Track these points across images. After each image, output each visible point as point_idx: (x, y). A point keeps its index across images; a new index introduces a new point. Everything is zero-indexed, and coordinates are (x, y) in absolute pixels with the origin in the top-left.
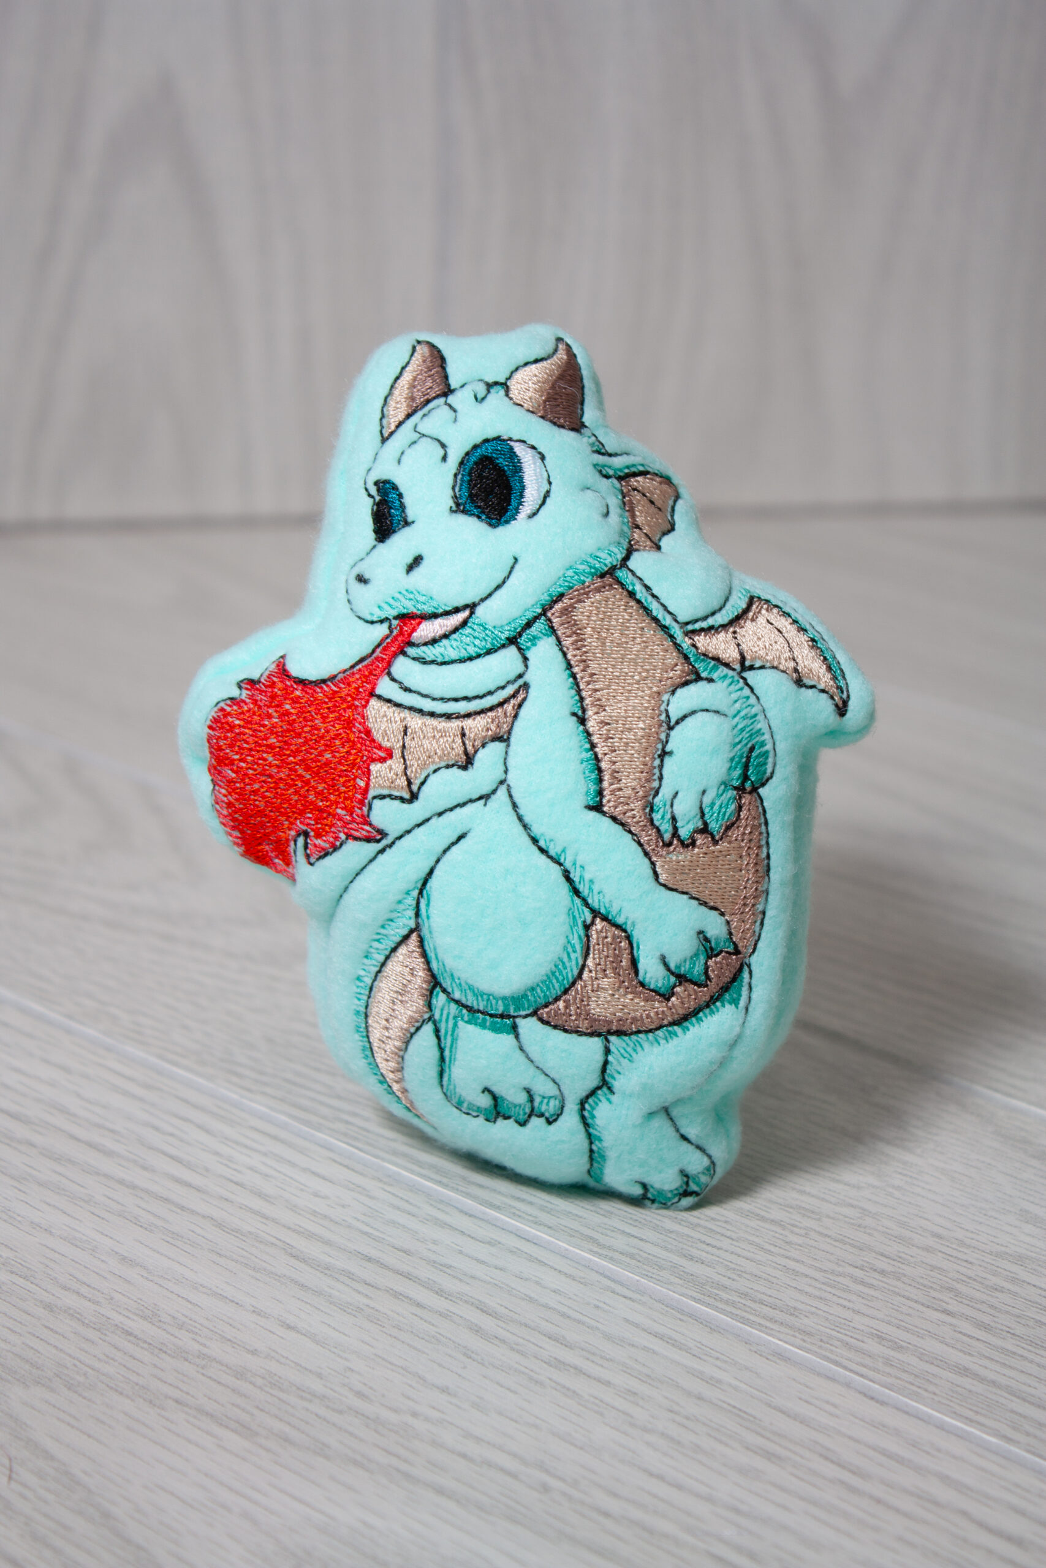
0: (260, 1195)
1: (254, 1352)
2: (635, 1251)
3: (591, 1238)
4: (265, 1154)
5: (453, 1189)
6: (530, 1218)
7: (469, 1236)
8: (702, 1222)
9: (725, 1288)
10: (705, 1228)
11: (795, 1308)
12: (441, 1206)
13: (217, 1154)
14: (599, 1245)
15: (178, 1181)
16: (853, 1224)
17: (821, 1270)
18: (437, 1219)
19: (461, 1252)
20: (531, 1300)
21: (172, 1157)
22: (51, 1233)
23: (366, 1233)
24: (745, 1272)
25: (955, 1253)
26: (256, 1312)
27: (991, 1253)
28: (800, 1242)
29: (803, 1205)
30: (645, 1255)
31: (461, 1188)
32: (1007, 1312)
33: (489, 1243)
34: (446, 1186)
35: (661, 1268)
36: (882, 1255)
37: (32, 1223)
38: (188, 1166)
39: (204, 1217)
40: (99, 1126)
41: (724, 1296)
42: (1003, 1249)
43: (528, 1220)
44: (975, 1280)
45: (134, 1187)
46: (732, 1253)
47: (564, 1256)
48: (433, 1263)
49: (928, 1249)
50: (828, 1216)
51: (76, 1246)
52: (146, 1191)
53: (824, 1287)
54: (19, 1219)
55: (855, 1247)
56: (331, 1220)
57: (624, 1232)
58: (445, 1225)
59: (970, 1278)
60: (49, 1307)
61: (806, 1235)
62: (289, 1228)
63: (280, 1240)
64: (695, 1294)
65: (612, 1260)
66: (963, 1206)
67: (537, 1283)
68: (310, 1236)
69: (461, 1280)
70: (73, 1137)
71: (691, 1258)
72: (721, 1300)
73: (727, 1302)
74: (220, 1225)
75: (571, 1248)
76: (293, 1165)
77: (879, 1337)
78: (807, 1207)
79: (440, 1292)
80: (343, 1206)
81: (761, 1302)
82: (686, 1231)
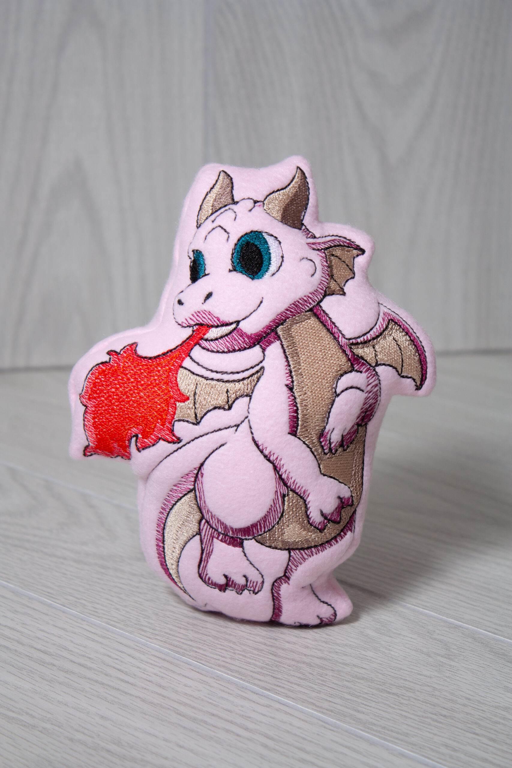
0: (160, 686)
1: (166, 758)
2: (332, 709)
3: (312, 703)
4: (161, 667)
5: (247, 682)
6: (284, 694)
7: (257, 703)
8: (361, 695)
9: (375, 725)
10: (363, 697)
11: (407, 733)
12: (242, 690)
13: (138, 667)
14: (316, 706)
15: (122, 680)
16: (430, 694)
17: (417, 716)
18: (242, 696)
19: (254, 711)
20: (288, 732)
21: (118, 670)
22: (68, 706)
23: (210, 703)
24: (383, 717)
25: (476, 707)
26: (165, 740)
27: (493, 706)
28: (406, 703)
29: (406, 686)
30: (338, 710)
31: (251, 681)
32: (503, 733)
33: (267, 706)
34: (244, 680)
35: (345, 716)
36: (444, 708)
37: (58, 701)
38: (126, 673)
39: (136, 697)
40: (83, 656)
41: (374, 728)
42: (498, 704)
43: (283, 696)
44: (487, 719)
45: (103, 684)
46: (377, 708)
47: (301, 711)
48: (242, 716)
49: (464, 705)
50: (418, 691)
51: (80, 712)
52: (108, 685)
53: (419, 723)
54: (52, 699)
55: (431, 705)
56: (194, 697)
57: (327, 700)
58: (245, 698)
59: (484, 718)
60: (71, 740)
61: (409, 700)
62: (175, 701)
63: (172, 707)
64: (361, 728)
65: (323, 713)
66: (478, 685)
67: (291, 724)
68: (185, 705)
69: (255, 724)
70: (72, 661)
71: (358, 711)
72: (374, 730)
73: (376, 731)
74: (144, 701)
75: (304, 708)
76: (174, 672)
77: (446, 746)
78: (409, 687)
79: (247, 729)
80: (199, 691)
81: (392, 731)
82: (355, 699)
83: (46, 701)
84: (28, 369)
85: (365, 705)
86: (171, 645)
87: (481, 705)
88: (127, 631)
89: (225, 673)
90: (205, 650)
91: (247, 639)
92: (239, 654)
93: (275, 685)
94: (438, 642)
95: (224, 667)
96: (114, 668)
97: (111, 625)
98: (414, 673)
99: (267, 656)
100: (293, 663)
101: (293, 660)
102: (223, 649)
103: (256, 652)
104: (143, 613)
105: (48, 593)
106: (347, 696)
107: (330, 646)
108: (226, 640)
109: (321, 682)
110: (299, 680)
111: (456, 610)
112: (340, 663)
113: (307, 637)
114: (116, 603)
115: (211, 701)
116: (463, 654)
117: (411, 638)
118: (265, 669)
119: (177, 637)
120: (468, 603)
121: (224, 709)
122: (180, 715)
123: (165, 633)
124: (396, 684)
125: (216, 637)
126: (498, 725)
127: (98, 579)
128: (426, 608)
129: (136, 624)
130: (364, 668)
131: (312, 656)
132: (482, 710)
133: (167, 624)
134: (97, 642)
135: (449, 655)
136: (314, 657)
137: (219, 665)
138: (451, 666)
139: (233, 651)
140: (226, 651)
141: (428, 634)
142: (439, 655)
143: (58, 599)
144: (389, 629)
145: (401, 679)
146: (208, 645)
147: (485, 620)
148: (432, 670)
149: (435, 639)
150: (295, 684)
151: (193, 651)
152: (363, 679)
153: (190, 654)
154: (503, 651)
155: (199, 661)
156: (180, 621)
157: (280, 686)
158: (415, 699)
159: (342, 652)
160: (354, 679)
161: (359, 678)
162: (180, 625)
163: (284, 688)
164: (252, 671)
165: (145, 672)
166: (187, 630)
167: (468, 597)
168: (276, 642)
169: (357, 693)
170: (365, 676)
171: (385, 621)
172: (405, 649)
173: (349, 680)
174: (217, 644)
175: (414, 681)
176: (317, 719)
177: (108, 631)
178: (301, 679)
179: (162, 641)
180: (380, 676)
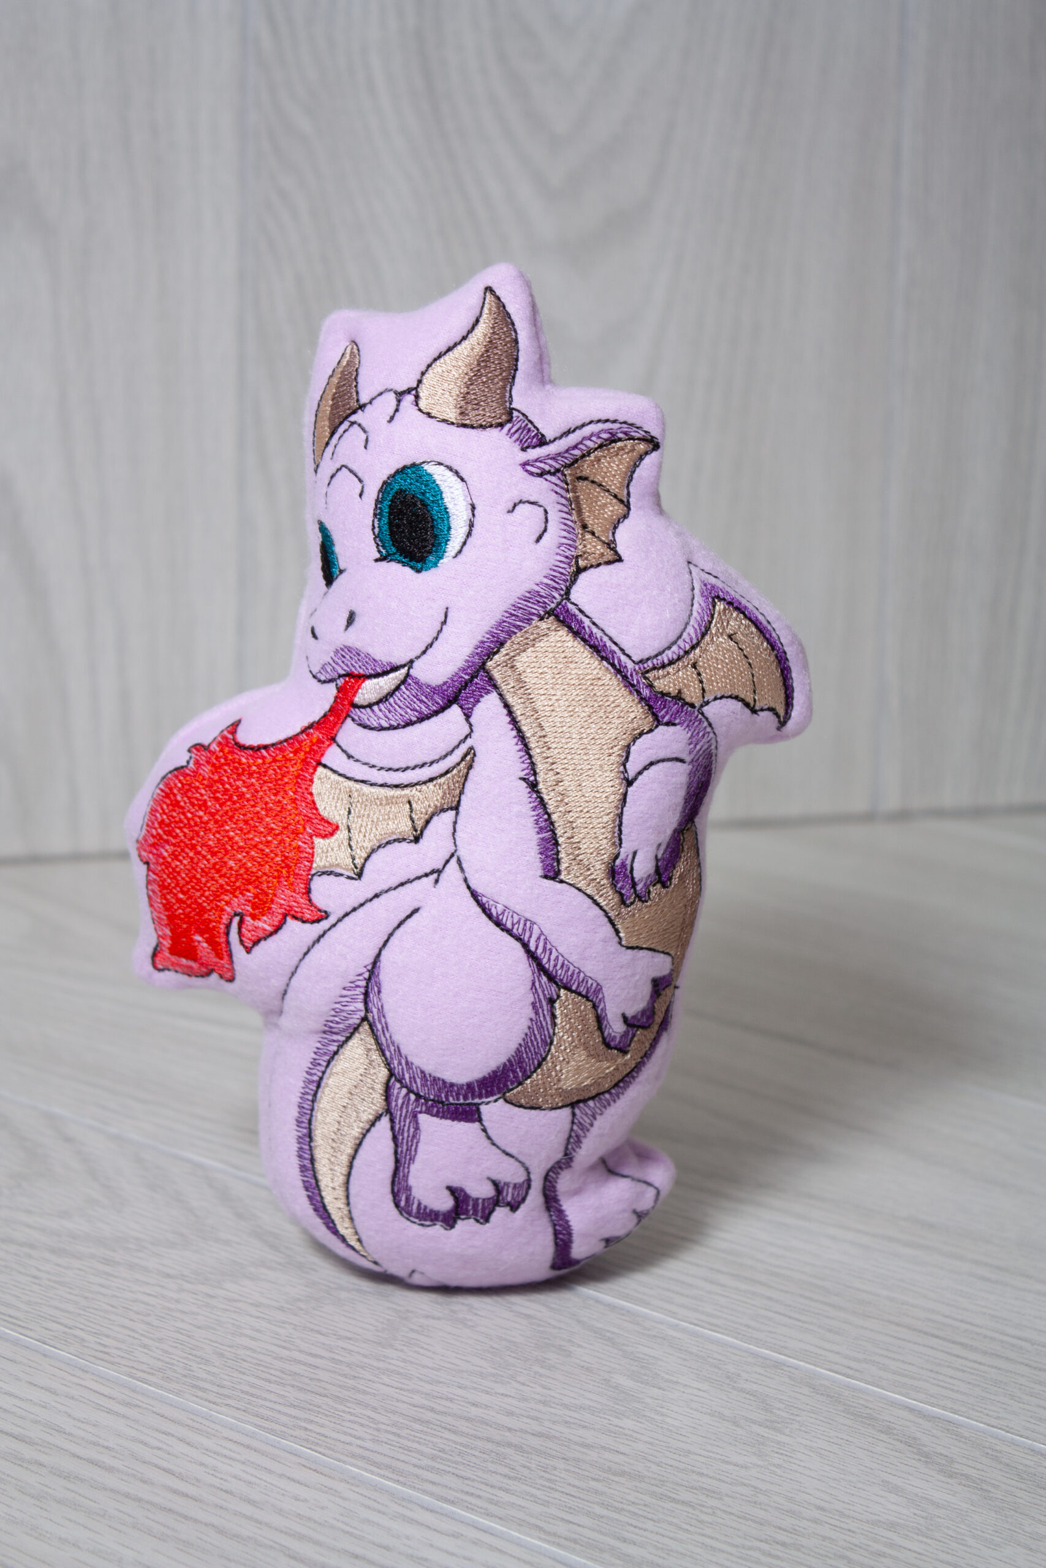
83: (37, 1538)
85: (635, 1527)
86: (257, 1416)
87: (847, 1521)
88: (170, 1391)
89: (366, 1470)
90: (322, 1426)
91: (398, 1401)
92: (387, 1431)
93: (462, 1491)
94: (748, 1396)
95: (363, 1458)
96: (156, 1466)
97: (138, 1380)
98: (715, 1459)
100: (489, 1446)
101: (489, 1440)
102: (355, 1422)
103: (417, 1426)
104: (194, 1352)
105: (10, 1316)
106: (599, 1510)
107: (552, 1410)
108: (359, 1403)
109: (548, 1484)
110: (506, 1480)
111: (770, 1332)
112: (576, 1443)
115: (347, 1528)
116: (798, 1418)
117: (699, 1390)
118: (439, 1460)
119: (265, 1399)
120: (790, 1317)
121: (374, 1544)
122: (294, 1558)
123: (243, 1392)
124: (685, 1483)
125: (339, 1397)
126: (882, 1559)
127: (101, 1285)
128: (718, 1329)
129: (185, 1376)
130: (622, 1453)
131: (521, 1431)
133: (244, 1374)
134: (117, 1414)
135: (772, 1421)
136: (527, 1432)
137: (353, 1456)
138: (779, 1443)
139: (374, 1426)
140: (362, 1425)
141: (728, 1381)
142: (754, 1422)
144: (656, 1374)
146: (326, 1415)
147: (826, 1350)
148: (745, 1453)
149: (742, 1390)
150: (500, 1488)
151: (301, 1427)
152: (623, 1474)
153: (294, 1433)
154: (869, 1411)
155: (313, 1447)
156: (266, 1367)
157: (472, 1494)
158: (725, 1511)
159: (576, 1421)
160: (606, 1475)
161: (615, 1474)
162: (268, 1376)
163: (479, 1497)
164: (415, 1466)
165: (217, 1475)
166: (284, 1385)
167: (790, 1306)
168: (451, 1405)
169: (616, 1504)
170: (626, 1469)
171: (647, 1357)
172: (691, 1411)
173: (597, 1477)
174: (344, 1412)
175: (718, 1477)
176: (550, 1558)
177: (134, 1391)
178: (510, 1478)
179: (238, 1409)
180: (654, 1467)
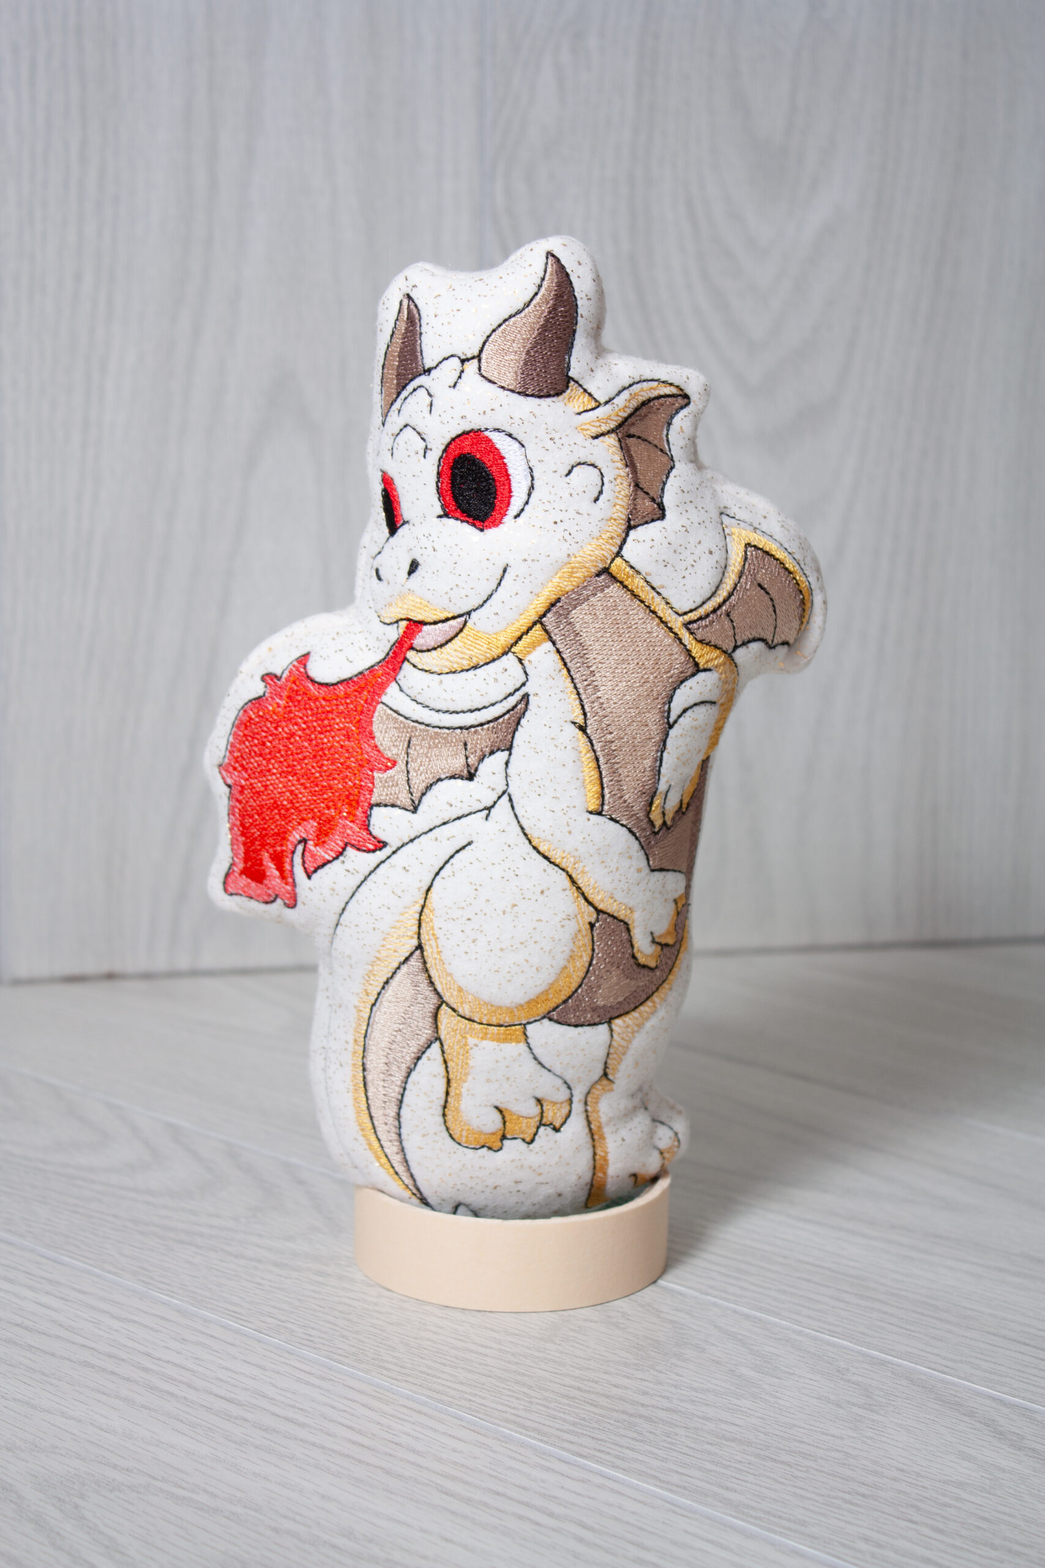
84: (195, 973)
99: (582, 1407)
113: (646, 1378)
114: (342, 1328)
132: (923, 1487)
143: (250, 1322)
145: (795, 1440)
